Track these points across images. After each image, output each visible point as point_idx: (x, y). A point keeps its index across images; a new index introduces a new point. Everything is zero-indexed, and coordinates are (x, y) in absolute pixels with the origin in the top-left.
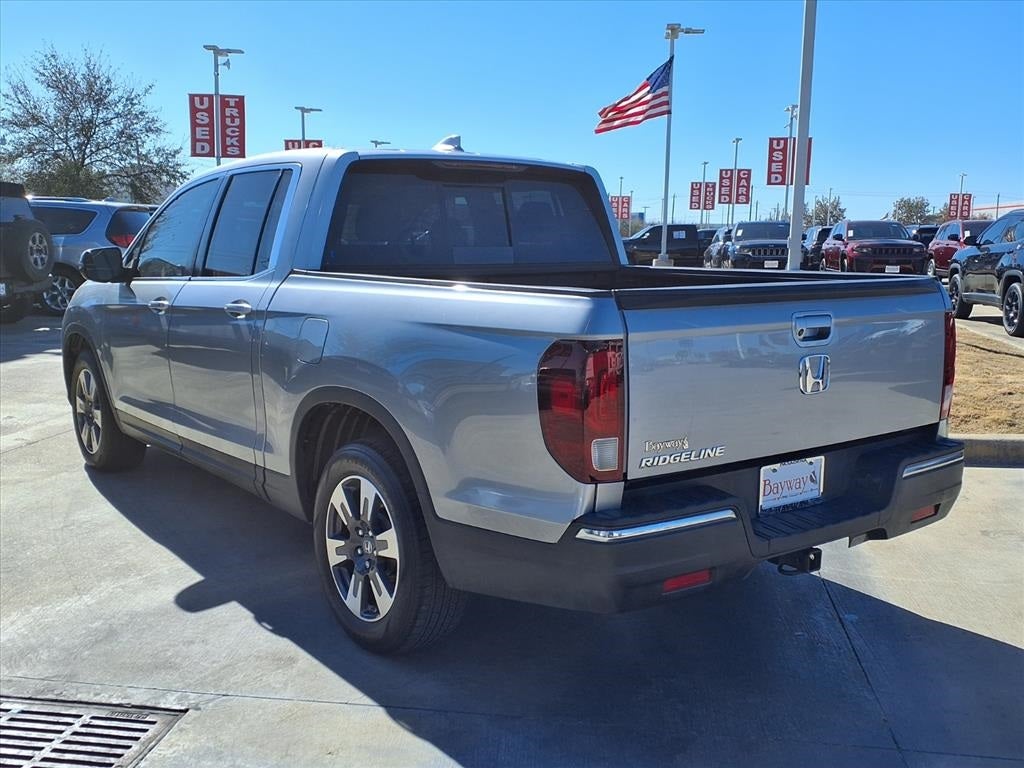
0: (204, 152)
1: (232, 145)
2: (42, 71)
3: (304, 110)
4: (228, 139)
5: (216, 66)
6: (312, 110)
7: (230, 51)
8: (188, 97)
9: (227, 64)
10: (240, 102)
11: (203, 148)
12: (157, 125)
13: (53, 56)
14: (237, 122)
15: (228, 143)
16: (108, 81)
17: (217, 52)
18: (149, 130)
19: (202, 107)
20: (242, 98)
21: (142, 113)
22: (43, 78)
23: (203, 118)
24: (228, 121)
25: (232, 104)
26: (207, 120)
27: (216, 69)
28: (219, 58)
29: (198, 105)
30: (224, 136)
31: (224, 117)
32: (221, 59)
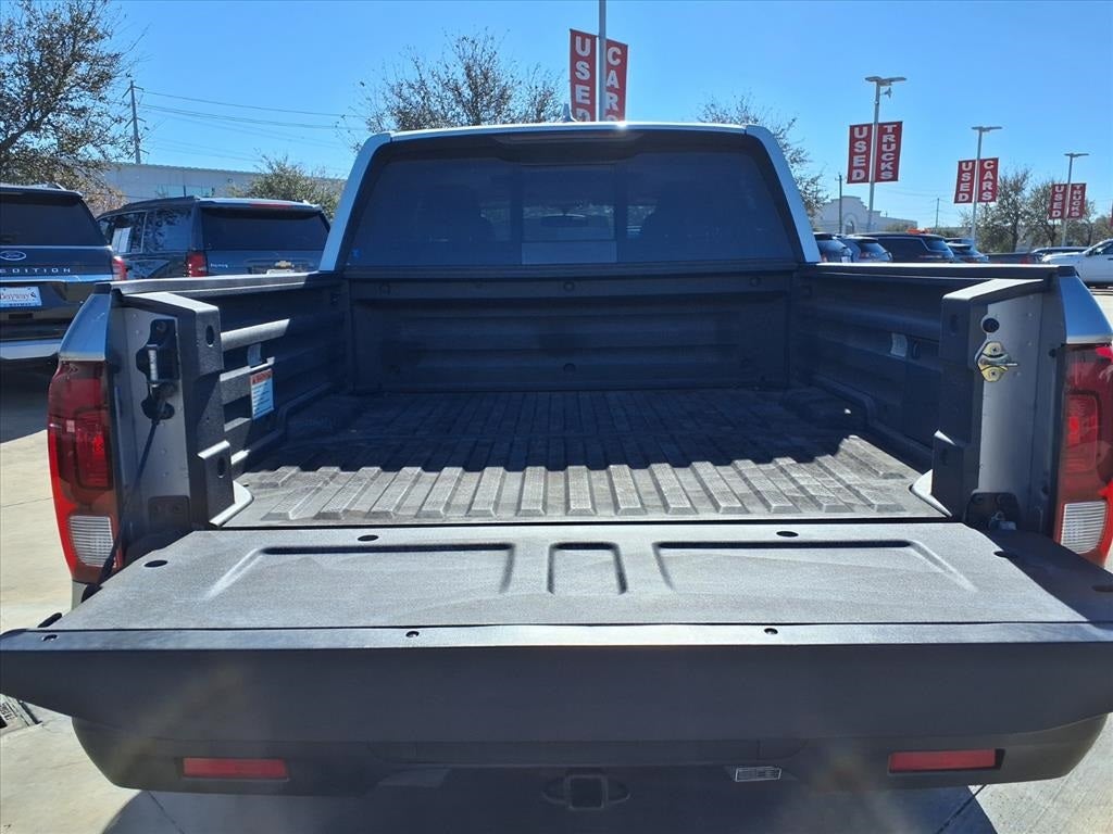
1: (886, 170)
4: (883, 164)
5: (878, 95)
7: (891, 80)
8: (849, 128)
9: (888, 93)
11: (858, 175)
14: (893, 146)
17: (880, 82)
23: (861, 146)
24: (884, 147)
25: (890, 130)
26: (864, 149)
29: (857, 135)
31: (880, 143)
32: (884, 89)
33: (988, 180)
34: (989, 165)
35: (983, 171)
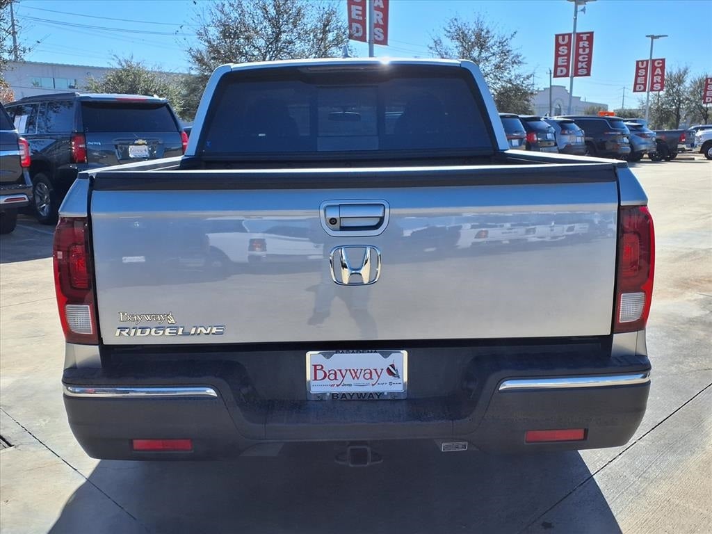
0: (562, 74)
1: (582, 68)
2: (448, 29)
3: (653, 37)
4: (580, 63)
6: (661, 36)
9: (584, 10)
10: (590, 36)
11: (562, 71)
12: (520, 59)
13: (455, 19)
14: (587, 51)
15: (579, 67)
16: (488, 32)
18: (514, 62)
19: (563, 43)
20: (591, 34)
21: (508, 52)
22: (449, 34)
23: (563, 50)
25: (585, 38)
26: (566, 52)
27: (576, 15)
28: (579, 6)
30: (577, 61)
33: (658, 75)
34: (659, 63)
35: (654, 68)
